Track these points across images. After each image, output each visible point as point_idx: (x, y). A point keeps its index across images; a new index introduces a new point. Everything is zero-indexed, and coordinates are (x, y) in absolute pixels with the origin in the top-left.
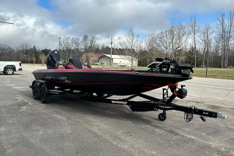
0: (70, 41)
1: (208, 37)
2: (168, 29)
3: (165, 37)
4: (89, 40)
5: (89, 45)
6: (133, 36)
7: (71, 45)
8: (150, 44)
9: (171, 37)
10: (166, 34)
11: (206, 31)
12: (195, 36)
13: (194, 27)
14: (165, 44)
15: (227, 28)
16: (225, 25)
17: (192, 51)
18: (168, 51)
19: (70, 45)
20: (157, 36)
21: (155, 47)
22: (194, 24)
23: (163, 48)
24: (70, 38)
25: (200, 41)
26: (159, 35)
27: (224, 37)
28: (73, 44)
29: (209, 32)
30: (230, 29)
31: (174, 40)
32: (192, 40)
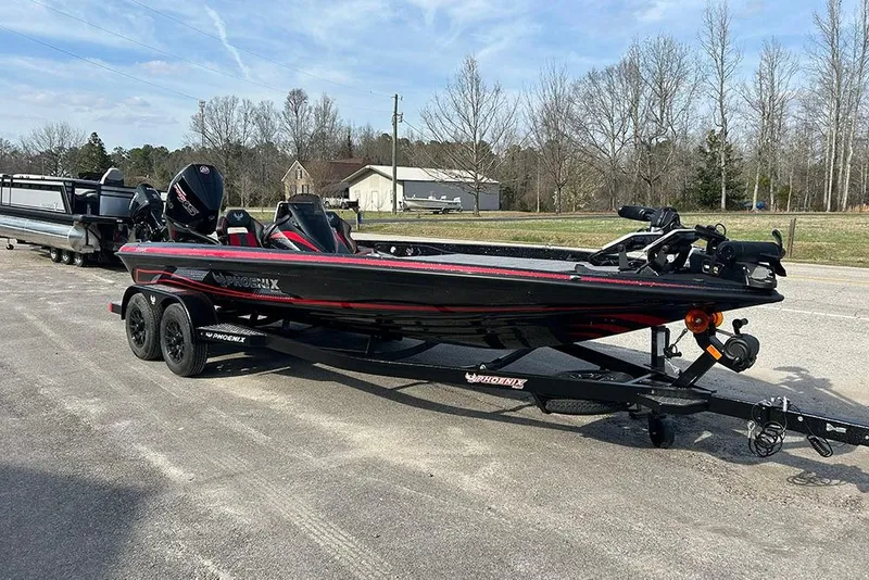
0: (235, 113)
1: (773, 90)
2: (618, 63)
3: (607, 94)
4: (310, 109)
5: (311, 130)
6: (477, 90)
7: (241, 129)
8: (546, 123)
9: (629, 93)
10: (611, 83)
11: (766, 65)
12: (726, 87)
13: (719, 51)
14: (606, 122)
15: (850, 52)
16: (841, 43)
17: (711, 147)
18: (617, 147)
19: (235, 128)
20: (576, 89)
21: (567, 132)
22: (722, 39)
23: (600, 139)
24: (235, 101)
25: (742, 107)
26: (581, 86)
27: (838, 89)
28: (250, 125)
29: (776, 71)
30: (863, 56)
31: (643, 102)
32: (712, 104)
